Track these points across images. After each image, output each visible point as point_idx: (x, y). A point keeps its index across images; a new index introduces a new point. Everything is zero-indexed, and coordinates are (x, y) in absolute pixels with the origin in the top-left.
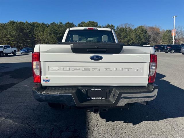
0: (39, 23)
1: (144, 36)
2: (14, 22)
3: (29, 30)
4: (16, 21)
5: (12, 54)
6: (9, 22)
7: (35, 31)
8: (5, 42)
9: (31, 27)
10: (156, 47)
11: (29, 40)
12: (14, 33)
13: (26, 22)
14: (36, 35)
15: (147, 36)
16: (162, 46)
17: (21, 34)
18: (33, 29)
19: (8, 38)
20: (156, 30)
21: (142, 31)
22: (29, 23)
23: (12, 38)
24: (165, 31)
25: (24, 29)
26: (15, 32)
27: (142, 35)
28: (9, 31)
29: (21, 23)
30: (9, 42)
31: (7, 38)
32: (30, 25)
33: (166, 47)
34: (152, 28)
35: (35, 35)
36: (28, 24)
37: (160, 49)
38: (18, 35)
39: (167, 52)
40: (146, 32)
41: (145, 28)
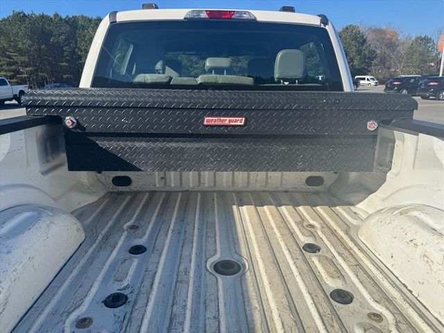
0: (90, 17)
1: (359, 52)
2: (24, 14)
3: (63, 37)
4: (30, 13)
5: (14, 102)
6: (11, 14)
7: (78, 39)
8: (4, 67)
9: (68, 28)
10: (396, 83)
11: (64, 64)
12: (24, 44)
13: (56, 15)
14: (81, 51)
15: (367, 52)
16: (412, 81)
17: (43, 47)
18: (75, 32)
19: (12, 58)
20: (388, 36)
21: (355, 39)
22: (64, 17)
23: (22, 58)
24: (413, 38)
25: (51, 35)
26: (29, 42)
27: (354, 49)
28: (12, 39)
29: (43, 16)
30: (14, 67)
31: (9, 57)
32: (66, 22)
33: (426, 84)
34: (379, 32)
35: (78, 48)
36: (61, 19)
37: (407, 89)
38: (36, 50)
39: (427, 98)
40: (365, 40)
41: (362, 30)
